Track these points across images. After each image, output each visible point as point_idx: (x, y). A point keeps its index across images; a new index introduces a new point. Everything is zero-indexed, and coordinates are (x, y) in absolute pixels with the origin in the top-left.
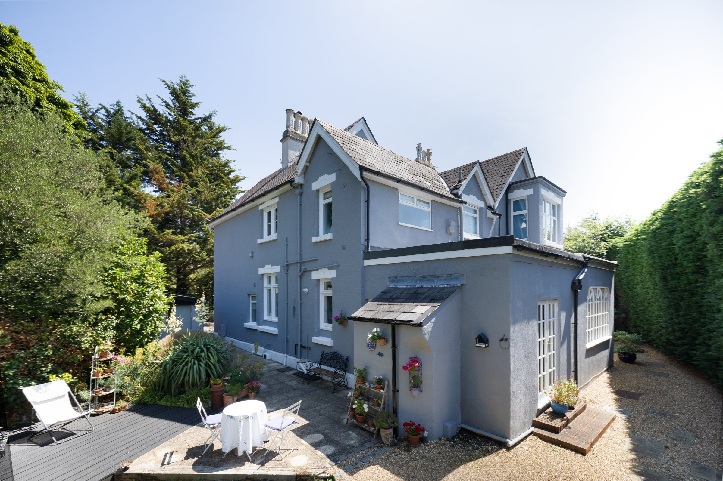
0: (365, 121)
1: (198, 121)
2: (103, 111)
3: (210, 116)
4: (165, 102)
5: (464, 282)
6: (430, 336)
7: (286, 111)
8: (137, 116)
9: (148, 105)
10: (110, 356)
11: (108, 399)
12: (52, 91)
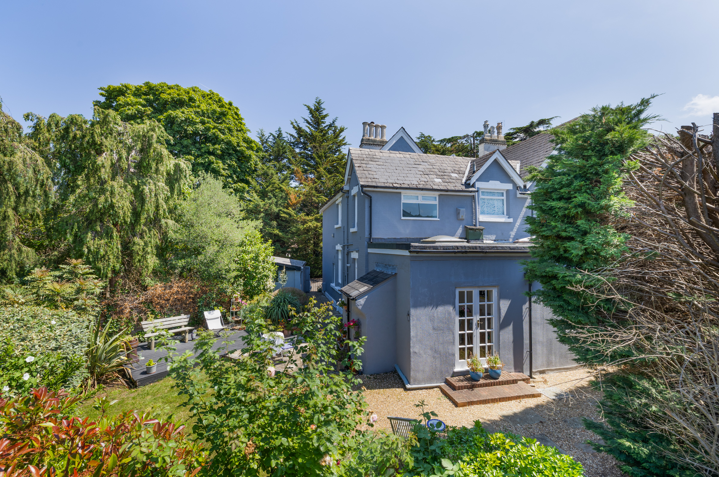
0: (404, 129)
1: (326, 128)
2: (271, 137)
3: (333, 122)
4: (306, 120)
5: (397, 272)
6: (363, 307)
7: (363, 123)
8: (290, 134)
9: (296, 126)
10: (239, 300)
11: (238, 322)
12: (245, 135)
